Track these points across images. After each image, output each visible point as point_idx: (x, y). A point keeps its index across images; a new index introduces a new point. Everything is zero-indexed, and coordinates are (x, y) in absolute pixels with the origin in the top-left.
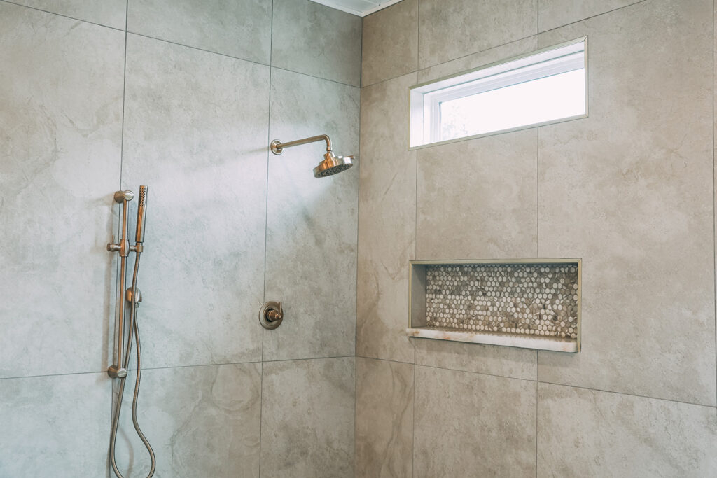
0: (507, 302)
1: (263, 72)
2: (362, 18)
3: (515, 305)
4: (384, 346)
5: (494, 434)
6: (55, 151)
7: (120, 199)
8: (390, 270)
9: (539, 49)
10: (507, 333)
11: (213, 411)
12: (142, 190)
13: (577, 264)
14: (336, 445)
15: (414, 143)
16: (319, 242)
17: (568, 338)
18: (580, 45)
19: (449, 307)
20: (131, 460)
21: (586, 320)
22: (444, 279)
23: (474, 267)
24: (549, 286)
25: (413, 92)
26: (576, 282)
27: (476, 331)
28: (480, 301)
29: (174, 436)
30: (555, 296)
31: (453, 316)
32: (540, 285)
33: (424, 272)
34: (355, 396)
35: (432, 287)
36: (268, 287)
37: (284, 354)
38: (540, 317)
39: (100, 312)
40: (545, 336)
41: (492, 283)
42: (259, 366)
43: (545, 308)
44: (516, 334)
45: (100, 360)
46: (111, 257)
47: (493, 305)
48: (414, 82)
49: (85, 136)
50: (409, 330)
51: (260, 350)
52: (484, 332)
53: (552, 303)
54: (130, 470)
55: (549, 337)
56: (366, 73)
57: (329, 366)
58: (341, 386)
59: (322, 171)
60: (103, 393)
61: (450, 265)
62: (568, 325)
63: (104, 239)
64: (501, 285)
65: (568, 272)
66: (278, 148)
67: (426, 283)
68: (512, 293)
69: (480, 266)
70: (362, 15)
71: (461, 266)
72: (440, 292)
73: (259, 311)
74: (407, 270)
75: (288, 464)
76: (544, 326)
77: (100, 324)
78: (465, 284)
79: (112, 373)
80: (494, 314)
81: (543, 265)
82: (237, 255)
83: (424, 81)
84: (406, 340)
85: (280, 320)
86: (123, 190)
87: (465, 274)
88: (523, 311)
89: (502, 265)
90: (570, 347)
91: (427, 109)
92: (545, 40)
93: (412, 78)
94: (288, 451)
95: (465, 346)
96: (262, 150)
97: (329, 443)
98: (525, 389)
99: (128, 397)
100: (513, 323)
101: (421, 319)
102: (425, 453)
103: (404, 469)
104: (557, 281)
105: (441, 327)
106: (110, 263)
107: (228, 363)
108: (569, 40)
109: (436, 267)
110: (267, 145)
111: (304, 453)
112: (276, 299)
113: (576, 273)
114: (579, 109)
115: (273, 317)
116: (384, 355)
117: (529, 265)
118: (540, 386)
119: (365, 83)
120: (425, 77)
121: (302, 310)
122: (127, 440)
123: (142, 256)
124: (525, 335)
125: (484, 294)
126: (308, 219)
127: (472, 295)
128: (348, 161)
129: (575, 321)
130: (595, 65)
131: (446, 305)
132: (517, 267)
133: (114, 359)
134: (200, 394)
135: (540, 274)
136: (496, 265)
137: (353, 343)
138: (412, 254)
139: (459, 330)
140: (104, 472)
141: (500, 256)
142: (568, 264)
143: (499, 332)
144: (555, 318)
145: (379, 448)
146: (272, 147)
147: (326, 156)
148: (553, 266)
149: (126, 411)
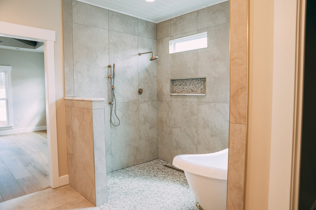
0: (191, 87)
1: (136, 37)
2: (157, 24)
3: (193, 87)
4: (164, 98)
5: (189, 114)
6: (97, 57)
7: (109, 66)
8: (165, 81)
9: (198, 33)
10: (191, 93)
11: (129, 112)
12: (114, 65)
13: (205, 78)
14: (154, 120)
15: (170, 53)
16: (149, 75)
17: (204, 93)
18: (206, 33)
19: (179, 89)
20: (115, 121)
21: (207, 89)
22: (177, 83)
23: (184, 80)
24: (200, 83)
25: (169, 41)
26: (205, 82)
27: (185, 93)
28: (185, 87)
29: (122, 117)
30: (201, 85)
31: (179, 90)
32: (198, 83)
33: (173, 81)
34: (157, 109)
35: (175, 84)
36: (139, 85)
37: (143, 100)
38: (198, 89)
39: (107, 91)
40: (199, 93)
41: (188, 83)
42: (138, 102)
43: (199, 87)
44: (193, 93)
45: (107, 101)
46: (108, 79)
47: (188, 88)
48: (170, 39)
49: (102, 53)
50: (170, 94)
51: (138, 99)
52: (186, 93)
53: (201, 86)
54: (114, 123)
55: (200, 93)
56: (158, 37)
57: (152, 103)
58: (155, 107)
59: (151, 60)
60: (108, 108)
61: (179, 79)
62: (204, 91)
63: (107, 75)
64: (190, 83)
65: (204, 80)
66: (140, 54)
67: (173, 84)
68: (192, 85)
69: (185, 79)
70: (157, 23)
71: (181, 80)
72: (176, 86)
73: (137, 90)
74: (169, 81)
75: (144, 124)
76: (199, 91)
77: (107, 93)
78: (182, 84)
79: (110, 103)
80: (189, 89)
81: (199, 79)
82: (133, 78)
83: (172, 39)
84: (169, 96)
85: (142, 92)
86: (110, 64)
87: (182, 81)
88: (195, 88)
89: (190, 79)
90: (204, 95)
91: (172, 45)
92: (199, 31)
93: (169, 38)
94: (144, 121)
95: (183, 96)
96: (137, 55)
97: (153, 119)
98: (195, 104)
99: (114, 109)
100: (193, 91)
101: (172, 92)
102: (174, 119)
103: (170, 124)
104: (202, 82)
105: (177, 93)
106: (108, 81)
107: (132, 102)
108: (204, 32)
109: (175, 80)
110: (138, 54)
111: (148, 121)
112: (141, 88)
113: (206, 80)
114: (206, 46)
115: (140, 92)
116: (164, 100)
117: (196, 79)
118: (198, 103)
119: (158, 39)
120: (172, 38)
121: (146, 90)
122: (113, 117)
123: (115, 79)
124: (195, 93)
125: (186, 85)
126: (147, 70)
127: (184, 86)
128: (157, 57)
129: (205, 90)
130: (209, 37)
131: (178, 88)
132: (193, 79)
133: (110, 101)
134: (127, 108)
135: (198, 81)
136: (189, 79)
137: (157, 98)
138: (171, 77)
139: (181, 93)
140: (110, 124)
141: (190, 77)
142: (204, 78)
143: (190, 93)
144: (201, 89)
145: (164, 120)
146: (139, 54)
147: (152, 56)
148: (201, 79)
149: (113, 112)
